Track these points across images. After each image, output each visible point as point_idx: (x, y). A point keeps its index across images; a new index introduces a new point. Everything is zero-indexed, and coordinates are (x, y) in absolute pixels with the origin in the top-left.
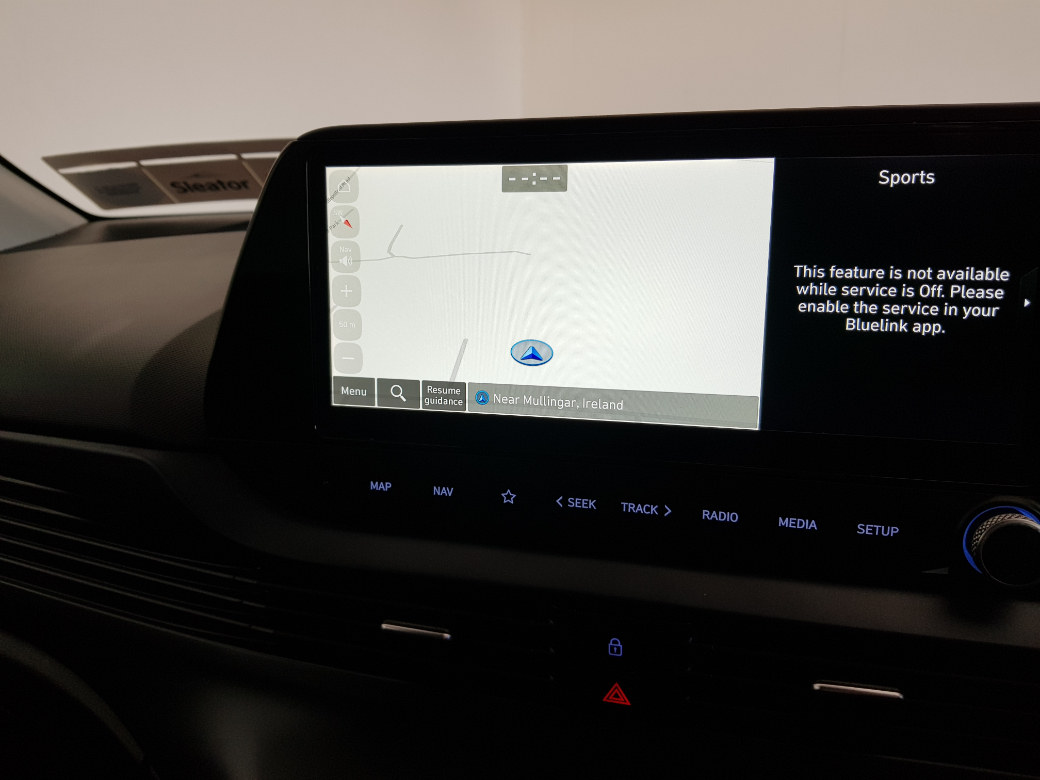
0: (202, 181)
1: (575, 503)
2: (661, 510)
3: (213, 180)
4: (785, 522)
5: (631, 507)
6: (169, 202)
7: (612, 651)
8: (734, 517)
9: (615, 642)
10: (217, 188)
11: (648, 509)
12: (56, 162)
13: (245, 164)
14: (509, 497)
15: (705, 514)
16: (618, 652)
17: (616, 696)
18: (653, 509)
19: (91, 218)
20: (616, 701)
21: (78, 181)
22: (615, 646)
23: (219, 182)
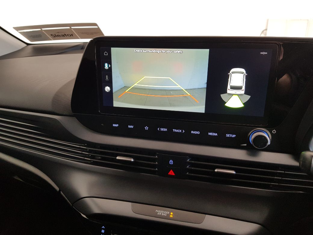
0: (60, 34)
1: (162, 129)
2: (182, 131)
3: (63, 34)
4: (210, 134)
5: (175, 130)
6: (50, 40)
7: (171, 163)
8: (199, 133)
9: (171, 161)
10: (64, 36)
11: (179, 131)
12: (17, 29)
13: (72, 29)
14: (147, 128)
15: (192, 132)
16: (172, 163)
17: (171, 173)
18: (180, 131)
19: (28, 44)
20: (171, 174)
21: (24, 34)
22: (171, 162)
23: (65, 34)
